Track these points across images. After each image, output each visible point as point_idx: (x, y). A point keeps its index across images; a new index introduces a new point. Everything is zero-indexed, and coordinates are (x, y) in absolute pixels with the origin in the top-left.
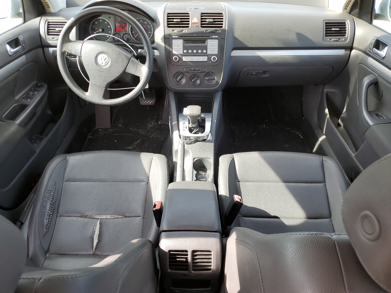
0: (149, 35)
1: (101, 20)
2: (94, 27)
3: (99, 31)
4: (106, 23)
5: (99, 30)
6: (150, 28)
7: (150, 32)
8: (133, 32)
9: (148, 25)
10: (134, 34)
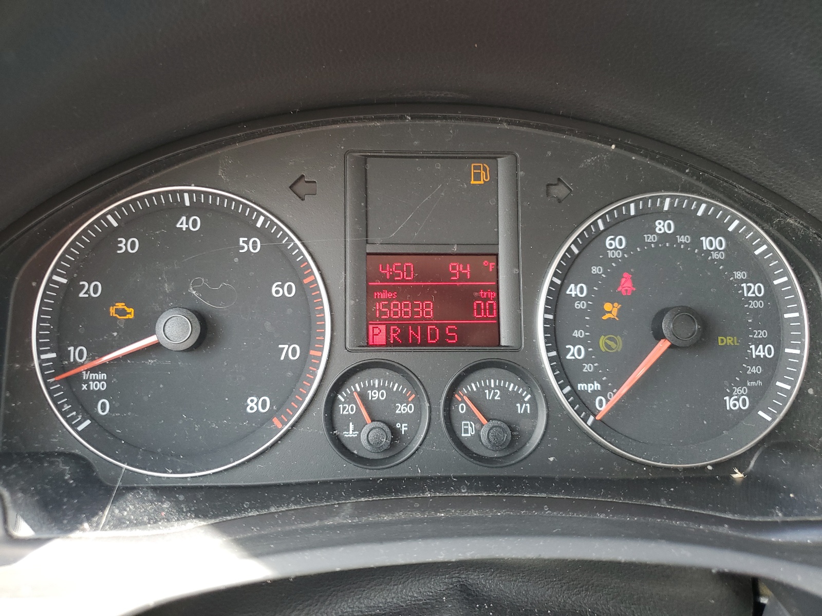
0: (754, 377)
1: (189, 212)
2: (91, 290)
3: (152, 340)
4: (250, 245)
5: (153, 333)
6: (759, 305)
7: (760, 352)
8: (574, 353)
9: (739, 275)
10: (588, 368)
